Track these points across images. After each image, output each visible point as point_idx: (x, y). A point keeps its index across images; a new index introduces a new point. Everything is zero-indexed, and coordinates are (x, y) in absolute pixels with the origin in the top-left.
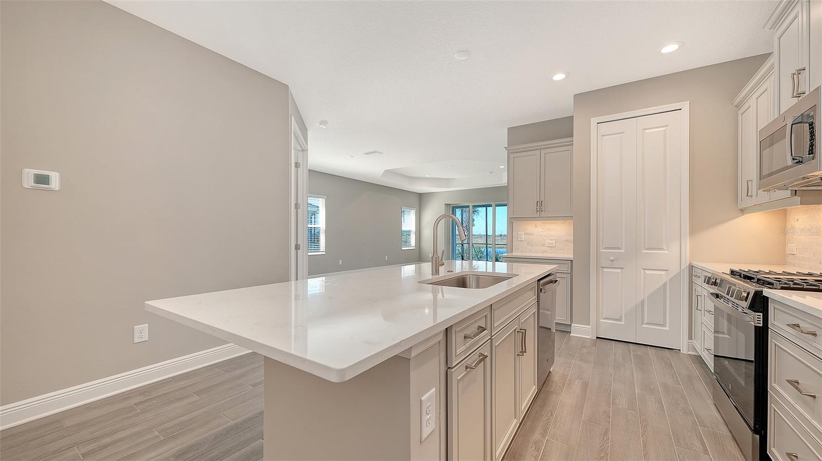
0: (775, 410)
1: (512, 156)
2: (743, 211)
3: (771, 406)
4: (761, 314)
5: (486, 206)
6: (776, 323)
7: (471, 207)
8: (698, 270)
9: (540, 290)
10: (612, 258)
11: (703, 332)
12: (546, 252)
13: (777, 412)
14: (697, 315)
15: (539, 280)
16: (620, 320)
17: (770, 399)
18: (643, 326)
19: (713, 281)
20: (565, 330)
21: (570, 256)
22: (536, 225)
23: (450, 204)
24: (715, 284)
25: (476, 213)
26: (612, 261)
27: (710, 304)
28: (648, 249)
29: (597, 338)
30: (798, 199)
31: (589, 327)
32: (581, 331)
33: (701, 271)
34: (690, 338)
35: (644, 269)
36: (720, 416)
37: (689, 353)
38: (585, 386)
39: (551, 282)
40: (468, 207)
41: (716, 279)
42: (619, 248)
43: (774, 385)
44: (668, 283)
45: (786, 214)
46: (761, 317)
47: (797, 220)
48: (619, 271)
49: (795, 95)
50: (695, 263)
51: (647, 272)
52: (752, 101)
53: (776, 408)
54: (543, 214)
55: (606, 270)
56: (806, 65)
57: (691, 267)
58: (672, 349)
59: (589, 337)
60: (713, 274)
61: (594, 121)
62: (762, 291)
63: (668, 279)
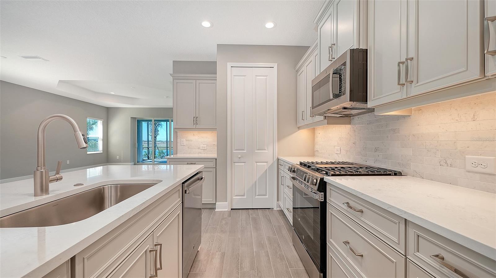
0: (331, 256)
1: (176, 81)
2: (299, 128)
3: (329, 254)
4: (323, 193)
5: (167, 121)
6: (332, 200)
7: (153, 121)
8: (281, 161)
9: (184, 192)
10: (239, 156)
11: (284, 197)
12: (201, 153)
13: (333, 258)
14: (281, 187)
15: (183, 183)
16: (244, 195)
17: (328, 248)
18: (256, 197)
19: (292, 170)
20: (212, 207)
21: (215, 155)
22: (194, 134)
23: (135, 118)
24: (294, 171)
25: (160, 126)
26: (240, 158)
27: (290, 183)
28: (258, 150)
29: (232, 209)
30: (326, 121)
31: (227, 203)
32: (222, 207)
33: (283, 162)
34: (278, 201)
35: (256, 162)
36: (297, 254)
37: (277, 209)
38: (223, 255)
39: (198, 179)
40: (151, 121)
41: (294, 169)
42: (244, 150)
43: (331, 240)
44: (268, 169)
45: (314, 130)
46: (323, 195)
47: (319, 133)
48: (243, 164)
49: (330, 59)
50: (280, 157)
51: (258, 164)
52: (304, 68)
53: (332, 255)
54: (198, 126)
55: (236, 164)
56: (335, 42)
57: (278, 159)
58: (270, 208)
59: (227, 210)
60: (292, 165)
61: (229, 65)
62: (323, 178)
63: (268, 167)
